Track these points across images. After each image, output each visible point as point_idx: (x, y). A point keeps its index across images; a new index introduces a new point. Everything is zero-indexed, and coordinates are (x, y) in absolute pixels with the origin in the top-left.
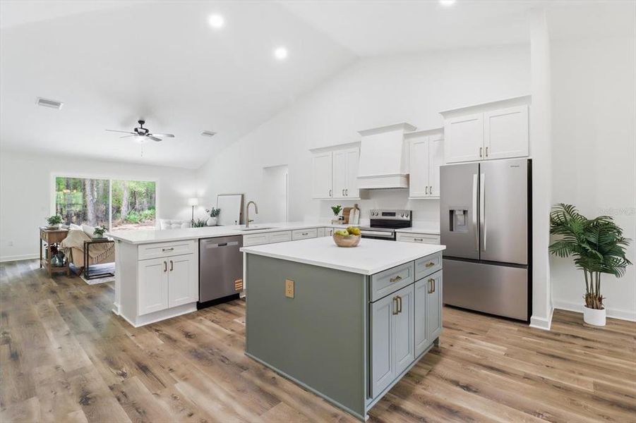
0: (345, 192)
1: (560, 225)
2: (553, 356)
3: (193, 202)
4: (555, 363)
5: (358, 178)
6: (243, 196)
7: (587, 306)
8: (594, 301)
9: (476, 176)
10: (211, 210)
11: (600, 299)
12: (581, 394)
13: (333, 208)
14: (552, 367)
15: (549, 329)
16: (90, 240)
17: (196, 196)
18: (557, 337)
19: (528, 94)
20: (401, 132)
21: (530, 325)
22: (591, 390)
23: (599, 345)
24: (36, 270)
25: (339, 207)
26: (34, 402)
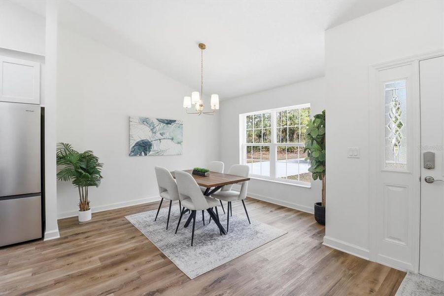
1: (62, 158)
2: (69, 255)
4: (72, 259)
7: (80, 211)
8: (84, 206)
11: (88, 204)
12: (95, 270)
14: (72, 263)
15: (59, 237)
18: (66, 240)
21: (45, 240)
22: (99, 264)
23: (92, 233)
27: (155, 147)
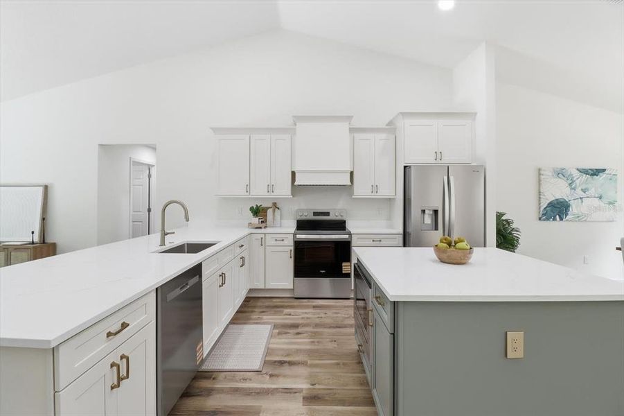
0: (271, 188)
6: (46, 188)
20: (347, 125)
25: (258, 207)
27: (574, 210)
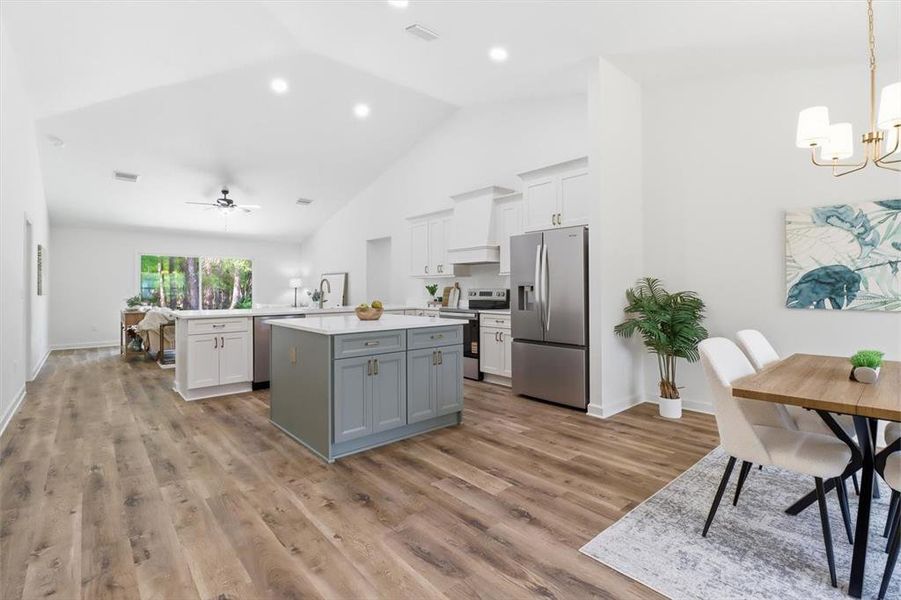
0: (440, 268)
3: (295, 283)
5: (450, 251)
6: (347, 275)
7: (663, 396)
9: (539, 247)
10: (313, 293)
11: (674, 388)
13: (428, 287)
15: (603, 418)
16: (166, 322)
17: (300, 277)
19: (584, 156)
20: (490, 197)
21: (587, 413)
24: (116, 356)
25: (435, 286)
26: (80, 441)
